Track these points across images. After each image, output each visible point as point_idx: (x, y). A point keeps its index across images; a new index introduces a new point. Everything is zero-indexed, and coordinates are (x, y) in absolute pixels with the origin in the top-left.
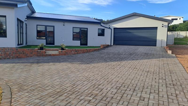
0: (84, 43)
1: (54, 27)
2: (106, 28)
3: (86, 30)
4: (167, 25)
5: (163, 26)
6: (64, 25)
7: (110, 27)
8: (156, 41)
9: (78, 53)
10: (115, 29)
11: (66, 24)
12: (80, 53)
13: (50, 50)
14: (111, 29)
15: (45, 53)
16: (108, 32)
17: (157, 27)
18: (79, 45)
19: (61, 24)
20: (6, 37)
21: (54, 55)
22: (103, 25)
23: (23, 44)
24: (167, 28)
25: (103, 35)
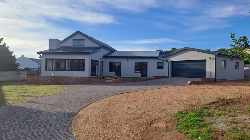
0: (144, 75)
1: (121, 62)
2: (165, 61)
3: (146, 63)
4: (215, 57)
5: (211, 59)
6: (128, 61)
7: (167, 61)
8: (205, 71)
10: (172, 62)
11: (130, 60)
12: (127, 82)
14: (169, 62)
15: (105, 81)
16: (166, 65)
17: (206, 60)
18: (140, 76)
19: (126, 60)
20: (84, 71)
22: (161, 58)
23: (98, 75)
24: (215, 60)
25: (162, 67)
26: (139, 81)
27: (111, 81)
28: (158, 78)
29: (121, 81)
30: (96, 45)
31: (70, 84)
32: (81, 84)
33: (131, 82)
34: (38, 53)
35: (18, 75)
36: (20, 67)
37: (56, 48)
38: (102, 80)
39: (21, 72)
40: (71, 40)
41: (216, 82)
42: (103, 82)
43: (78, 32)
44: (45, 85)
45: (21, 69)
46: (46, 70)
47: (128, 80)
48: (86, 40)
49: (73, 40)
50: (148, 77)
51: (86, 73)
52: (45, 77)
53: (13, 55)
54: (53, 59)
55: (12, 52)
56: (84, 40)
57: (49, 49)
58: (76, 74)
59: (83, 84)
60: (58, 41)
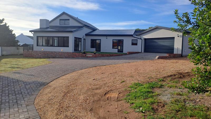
1: (100, 39)
2: (139, 38)
3: (122, 40)
4: (182, 35)
5: (178, 36)
6: (107, 38)
7: (141, 38)
8: (173, 49)
9: (103, 57)
10: (145, 39)
11: (108, 37)
12: (105, 57)
13: (89, 54)
14: (142, 40)
15: (86, 55)
16: (139, 42)
17: (174, 37)
18: (117, 52)
19: (105, 38)
20: (68, 47)
21: (90, 57)
22: (135, 36)
23: (81, 51)
24: (182, 38)
25: (136, 44)
26: (115, 56)
27: (91, 56)
28: (132, 53)
29: (100, 55)
30: (80, 25)
31: (57, 58)
32: (66, 58)
33: (108, 56)
34: (30, 31)
35: (17, 50)
36: (19, 44)
37: (45, 27)
38: (84, 55)
39: (20, 47)
40: (58, 20)
41: (183, 57)
42: (84, 57)
43: (64, 13)
44: (37, 58)
45: (20, 45)
46: (37, 45)
47: (106, 55)
48: (71, 20)
49: (60, 20)
50: (124, 52)
51: (70, 49)
52: (37, 51)
53: (13, 33)
54: (43, 37)
55: (12, 31)
56: (69, 20)
57: (39, 28)
58: (62, 49)
59: (68, 58)
60: (47, 21)
